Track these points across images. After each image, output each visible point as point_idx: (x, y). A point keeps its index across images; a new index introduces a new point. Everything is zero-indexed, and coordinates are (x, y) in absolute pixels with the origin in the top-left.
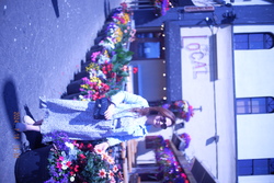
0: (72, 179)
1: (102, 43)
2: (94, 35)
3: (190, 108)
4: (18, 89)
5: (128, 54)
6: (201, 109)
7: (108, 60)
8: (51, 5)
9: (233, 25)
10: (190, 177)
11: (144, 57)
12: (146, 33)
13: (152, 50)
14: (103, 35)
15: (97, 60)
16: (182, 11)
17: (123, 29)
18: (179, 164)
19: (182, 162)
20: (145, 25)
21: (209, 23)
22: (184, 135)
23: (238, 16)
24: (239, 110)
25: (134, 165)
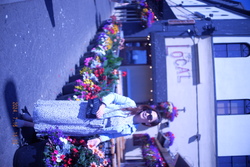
1: (94, 50)
2: (86, 43)
3: (174, 108)
4: (18, 89)
5: (118, 60)
6: (184, 110)
7: (100, 65)
8: (47, 16)
9: (212, 36)
11: (132, 62)
12: (134, 43)
13: (139, 57)
14: (95, 43)
15: (90, 64)
16: (166, 24)
17: (113, 38)
18: (164, 160)
19: (166, 158)
20: (133, 36)
21: (191, 35)
22: (169, 134)
23: (217, 28)
24: (219, 111)
25: (123, 161)
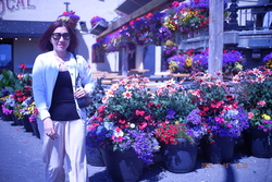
0: (133, 126)
3: (65, 15)
6: (67, 4)
7: (11, 95)
10: (134, 17)
15: (11, 108)
18: (121, 28)
19: (119, 25)
22: (93, 22)
25: (120, 73)
